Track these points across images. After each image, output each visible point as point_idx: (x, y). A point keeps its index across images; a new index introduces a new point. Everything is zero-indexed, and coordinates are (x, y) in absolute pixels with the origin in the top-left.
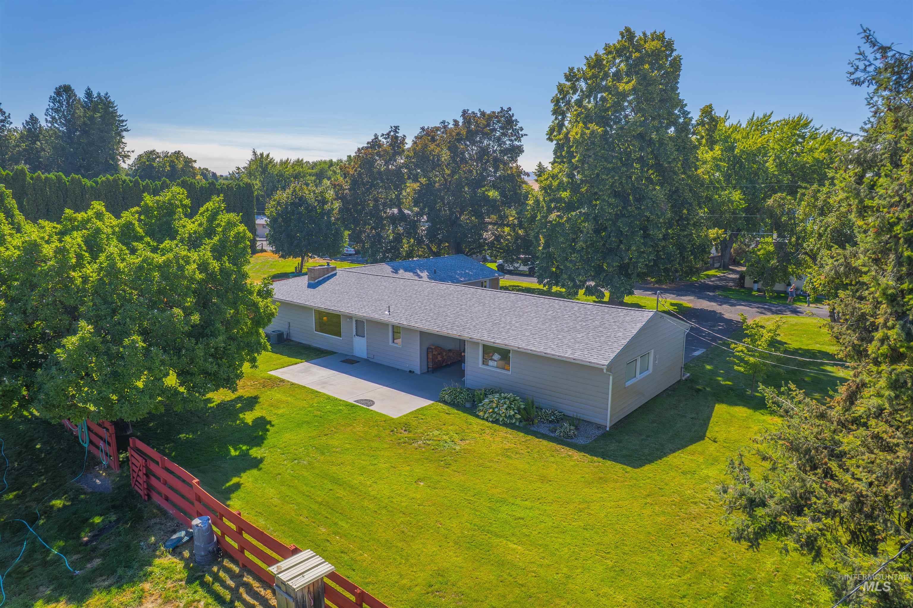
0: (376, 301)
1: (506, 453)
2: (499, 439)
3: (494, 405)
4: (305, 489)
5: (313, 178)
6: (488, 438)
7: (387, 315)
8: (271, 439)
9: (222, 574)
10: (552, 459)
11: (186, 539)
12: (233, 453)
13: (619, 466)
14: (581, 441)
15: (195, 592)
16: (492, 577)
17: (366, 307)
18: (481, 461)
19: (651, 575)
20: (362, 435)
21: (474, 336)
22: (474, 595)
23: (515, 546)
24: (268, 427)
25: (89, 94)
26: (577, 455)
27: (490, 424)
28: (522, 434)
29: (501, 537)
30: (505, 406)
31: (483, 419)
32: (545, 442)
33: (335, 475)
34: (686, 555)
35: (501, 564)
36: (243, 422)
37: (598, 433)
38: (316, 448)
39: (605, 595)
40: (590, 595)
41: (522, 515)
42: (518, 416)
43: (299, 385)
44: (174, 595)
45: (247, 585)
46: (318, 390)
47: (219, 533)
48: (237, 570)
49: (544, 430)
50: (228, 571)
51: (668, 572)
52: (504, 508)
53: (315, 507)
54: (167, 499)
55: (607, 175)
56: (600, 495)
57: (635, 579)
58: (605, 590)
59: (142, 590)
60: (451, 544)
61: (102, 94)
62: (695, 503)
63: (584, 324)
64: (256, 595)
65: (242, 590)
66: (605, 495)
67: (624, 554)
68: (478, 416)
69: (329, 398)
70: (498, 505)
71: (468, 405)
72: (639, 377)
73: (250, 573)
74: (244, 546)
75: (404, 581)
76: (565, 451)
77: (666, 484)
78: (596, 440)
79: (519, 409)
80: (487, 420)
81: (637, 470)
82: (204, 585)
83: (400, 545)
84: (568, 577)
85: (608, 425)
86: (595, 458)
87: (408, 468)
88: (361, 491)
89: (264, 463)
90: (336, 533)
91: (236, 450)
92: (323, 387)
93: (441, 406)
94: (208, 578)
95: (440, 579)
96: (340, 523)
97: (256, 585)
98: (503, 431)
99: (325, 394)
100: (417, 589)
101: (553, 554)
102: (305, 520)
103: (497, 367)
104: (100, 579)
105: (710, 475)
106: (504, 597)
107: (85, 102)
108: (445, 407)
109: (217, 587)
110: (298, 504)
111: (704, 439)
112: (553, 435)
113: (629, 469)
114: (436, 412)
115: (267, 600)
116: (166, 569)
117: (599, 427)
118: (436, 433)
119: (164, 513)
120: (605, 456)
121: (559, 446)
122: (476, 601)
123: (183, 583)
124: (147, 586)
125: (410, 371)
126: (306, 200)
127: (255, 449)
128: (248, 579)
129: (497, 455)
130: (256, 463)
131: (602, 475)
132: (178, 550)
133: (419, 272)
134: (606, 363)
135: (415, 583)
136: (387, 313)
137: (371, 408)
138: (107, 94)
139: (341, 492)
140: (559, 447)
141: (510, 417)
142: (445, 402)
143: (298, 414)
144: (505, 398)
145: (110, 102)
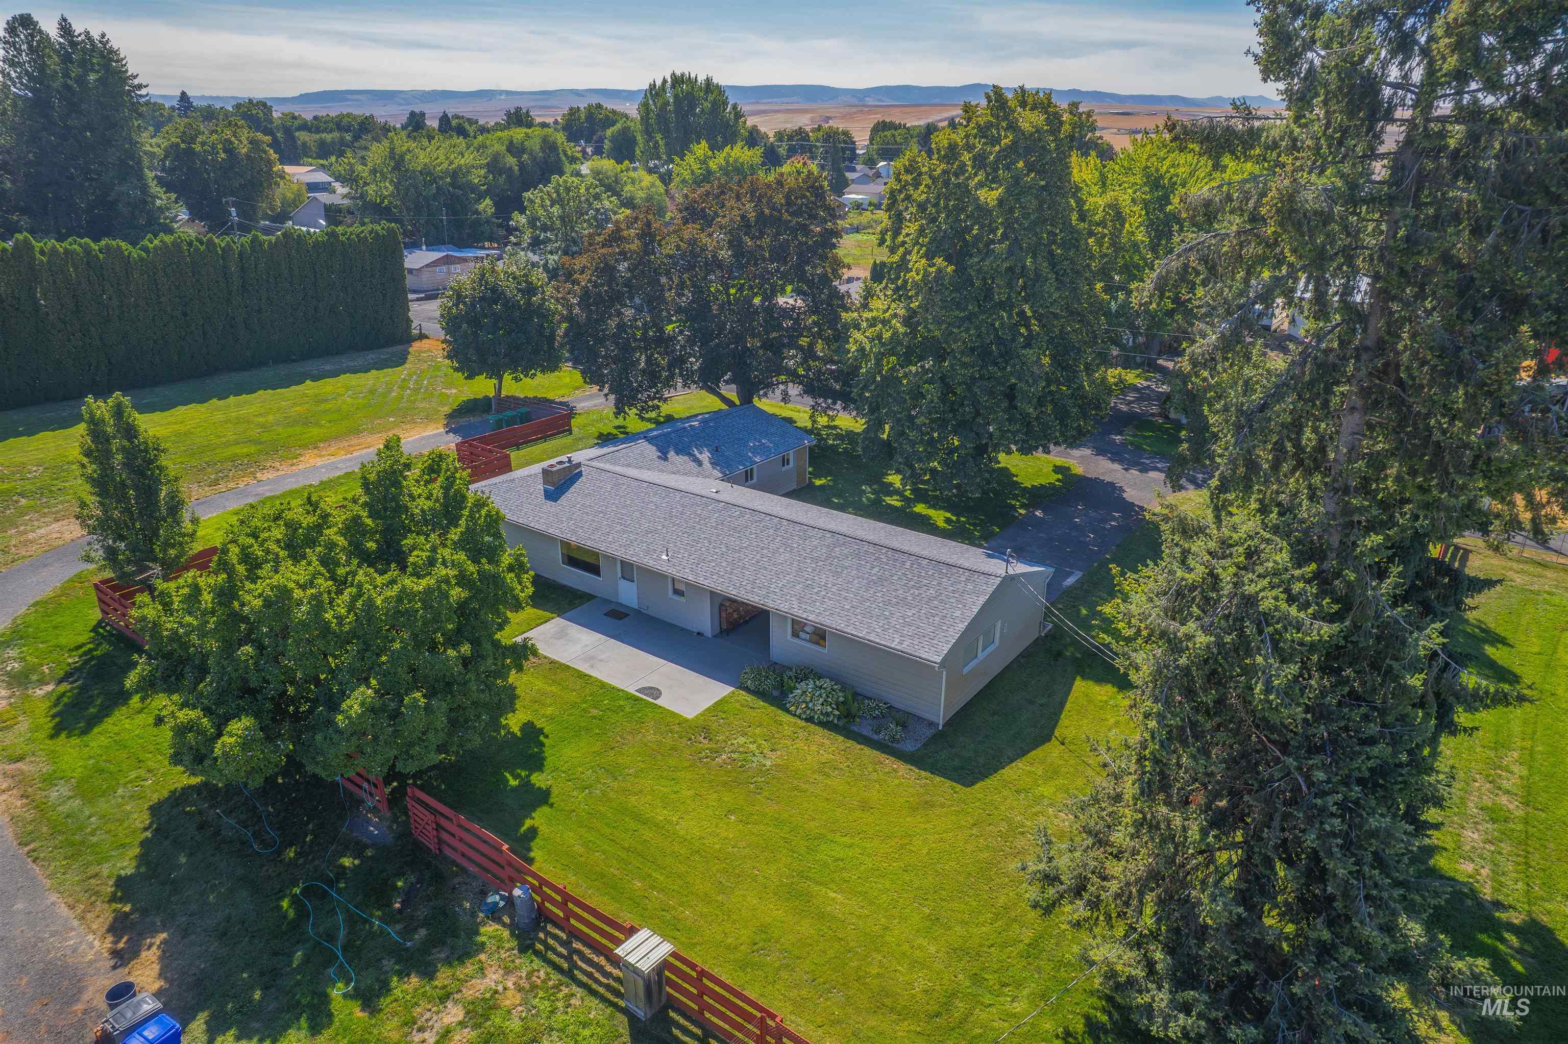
0: (647, 532)
1: (824, 769)
2: (814, 748)
3: (808, 699)
4: (607, 831)
5: (483, 172)
6: (800, 744)
7: (664, 561)
8: (551, 757)
9: (551, 941)
10: (874, 776)
11: (502, 904)
12: (513, 783)
13: (948, 783)
14: (909, 747)
15: (532, 962)
16: (812, 932)
17: (635, 544)
18: (795, 782)
19: (964, 923)
20: (655, 747)
21: (781, 607)
22: (797, 952)
23: (834, 895)
24: (542, 738)
25: (65, 28)
26: (903, 768)
27: (803, 723)
28: (841, 738)
29: (821, 884)
30: (821, 700)
31: (795, 715)
32: (867, 751)
33: (636, 810)
34: (1002, 900)
35: (822, 916)
36: (509, 732)
37: (929, 732)
38: (607, 771)
39: (920, 947)
40: (906, 947)
41: (841, 856)
42: (837, 713)
43: (561, 664)
44: (512, 966)
45: (579, 953)
46: (587, 672)
47: (539, 899)
48: (564, 936)
49: (866, 731)
50: (555, 937)
51: (981, 920)
52: (823, 847)
53: (623, 855)
54: (463, 855)
55: (959, 327)
56: (923, 826)
57: (949, 928)
58: (921, 941)
59: (480, 961)
60: (771, 895)
61: (96, 35)
62: (1023, 833)
63: (917, 592)
64: (590, 962)
65: (575, 958)
66: (928, 826)
67: (942, 900)
68: (787, 711)
69: (603, 685)
70: (816, 843)
71: (776, 693)
72: (981, 655)
73: (578, 939)
74: (569, 914)
75: (729, 940)
76: (890, 762)
77: (996, 808)
78: (925, 745)
79: (837, 704)
80: (799, 717)
81: (969, 789)
82: (537, 953)
83: (720, 898)
84: (886, 928)
85: (941, 723)
86: (923, 773)
87: (715, 796)
88: (668, 831)
89: (553, 795)
90: (653, 888)
91: (515, 778)
92: (592, 666)
93: (743, 695)
94: (539, 946)
95: (763, 936)
96: (654, 874)
97: (587, 951)
98: (820, 735)
99: (597, 680)
100: (743, 947)
101: (871, 903)
102: (616, 872)
103: (810, 641)
104: (434, 951)
105: (1045, 794)
106: (824, 952)
107: (60, 44)
108: (749, 698)
109: (551, 955)
110: (604, 852)
111: (1049, 740)
112: (875, 737)
113: (958, 787)
114: (738, 706)
115: (602, 967)
116: (494, 937)
117: (931, 724)
118: (742, 740)
119: (464, 871)
120: (934, 769)
121: (883, 755)
122: (798, 958)
123: (516, 952)
124: (483, 957)
125: (699, 634)
126: (503, 293)
127: (535, 775)
128: (577, 945)
129: (814, 773)
130: (543, 797)
131: (928, 798)
132: (496, 915)
133: (696, 452)
134: (938, 659)
135: (741, 941)
136: (664, 557)
137: (657, 702)
138: (103, 36)
139: (648, 834)
140: (883, 757)
141: (827, 714)
142: (747, 689)
143: (570, 715)
144: (821, 687)
145: (111, 51)
